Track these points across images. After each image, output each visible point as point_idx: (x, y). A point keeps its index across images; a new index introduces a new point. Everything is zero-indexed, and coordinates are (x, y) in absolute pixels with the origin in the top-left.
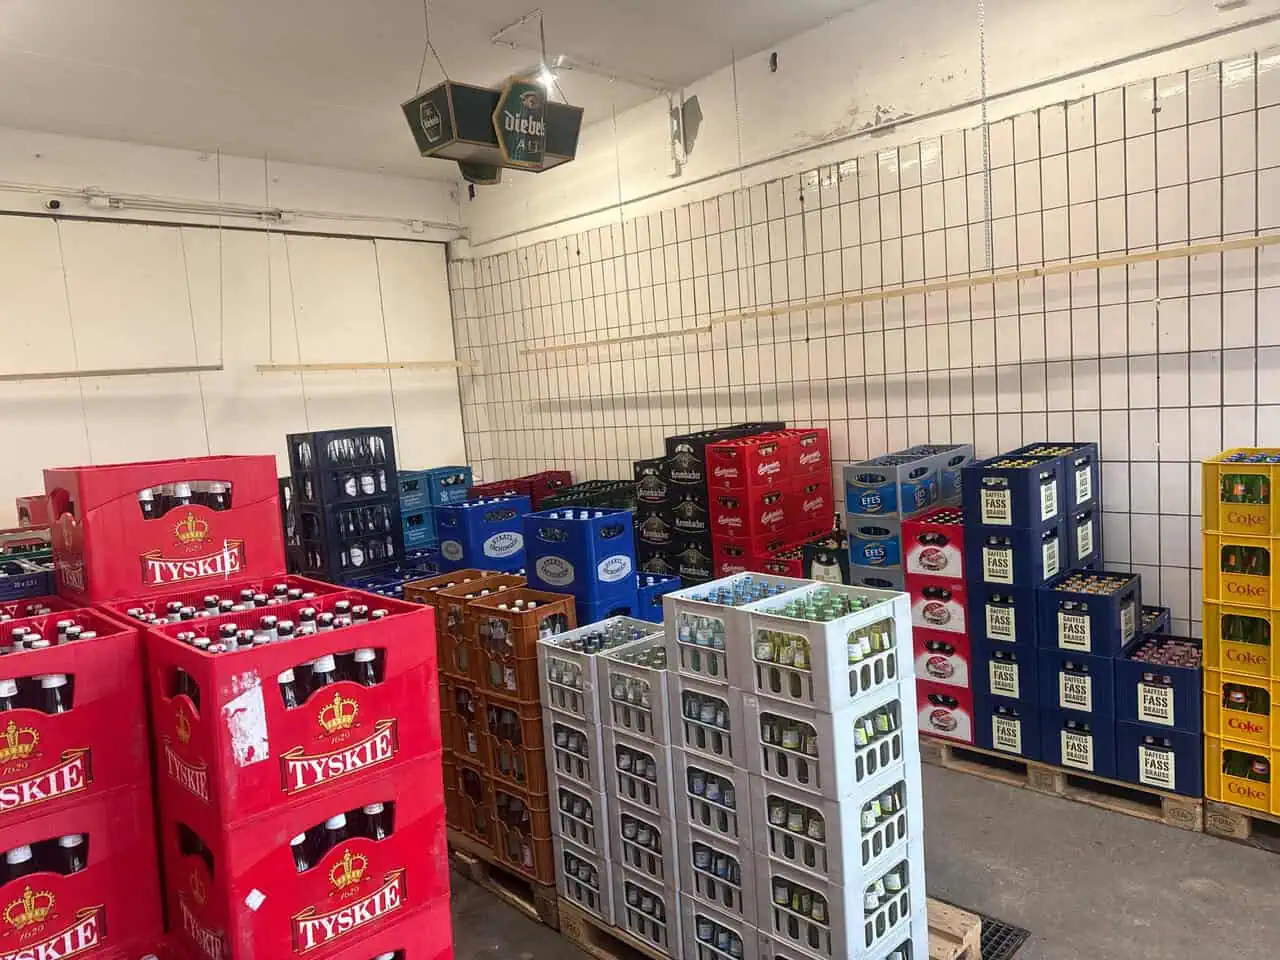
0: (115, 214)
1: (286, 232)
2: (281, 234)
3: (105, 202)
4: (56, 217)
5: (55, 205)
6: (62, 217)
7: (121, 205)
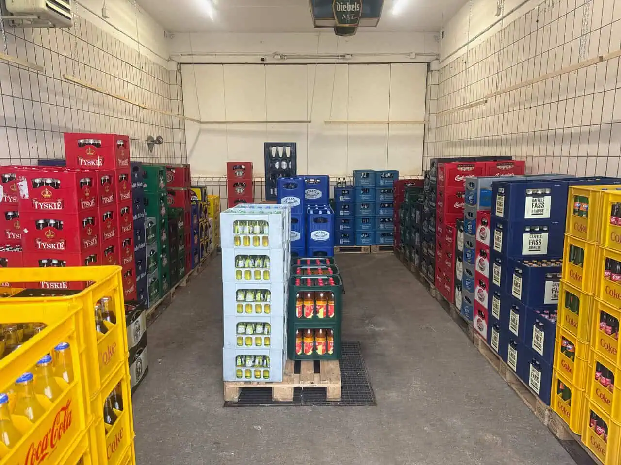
0: (283, 61)
1: (349, 64)
2: (347, 65)
3: (279, 57)
4: (265, 64)
5: (263, 60)
6: (266, 64)
7: (285, 58)
